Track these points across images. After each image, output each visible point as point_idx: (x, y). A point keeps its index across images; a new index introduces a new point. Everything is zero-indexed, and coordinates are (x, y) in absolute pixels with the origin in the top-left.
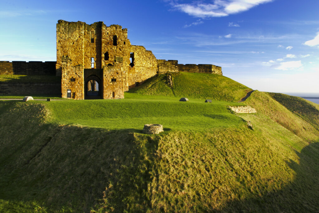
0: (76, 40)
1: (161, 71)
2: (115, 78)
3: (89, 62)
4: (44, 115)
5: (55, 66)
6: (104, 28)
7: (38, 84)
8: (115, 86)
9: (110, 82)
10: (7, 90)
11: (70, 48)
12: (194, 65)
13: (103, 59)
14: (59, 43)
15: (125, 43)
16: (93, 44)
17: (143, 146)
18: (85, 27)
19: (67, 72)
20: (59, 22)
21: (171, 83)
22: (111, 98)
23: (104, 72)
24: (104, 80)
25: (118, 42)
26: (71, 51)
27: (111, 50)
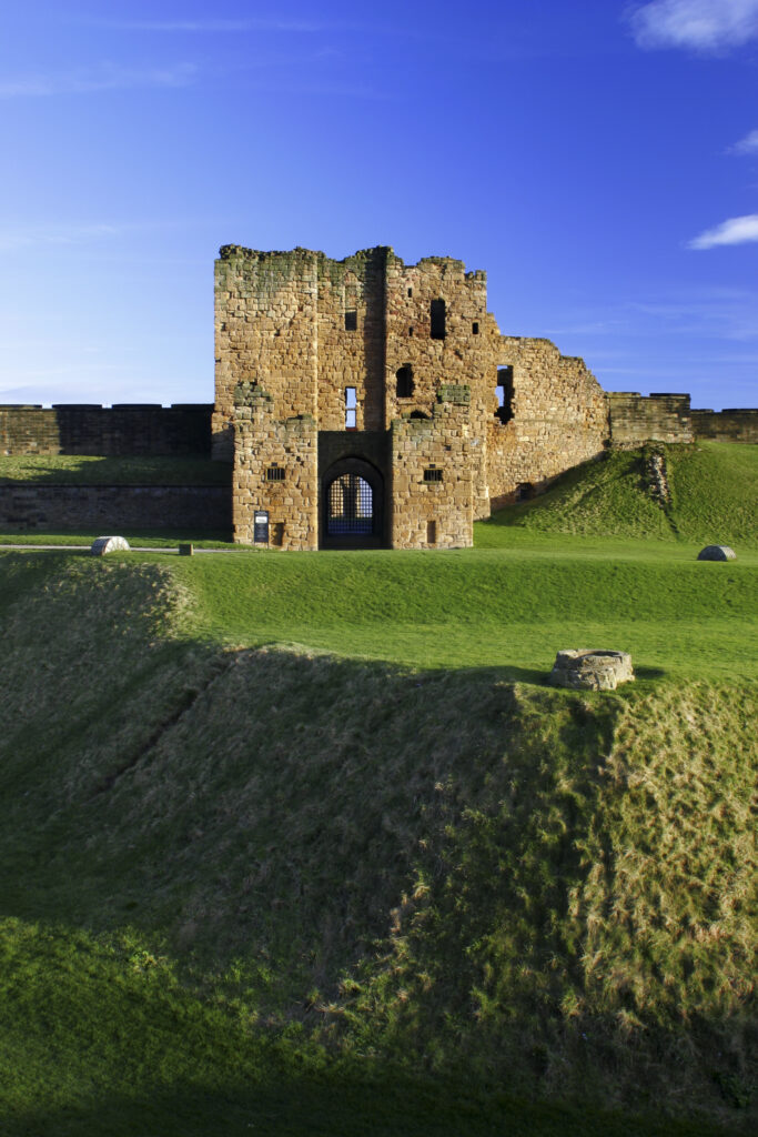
0: (288, 320)
1: (619, 437)
2: (439, 465)
3: (336, 404)
4: (170, 608)
5: (209, 421)
6: (393, 272)
7: (146, 490)
8: (440, 498)
9: (420, 483)
10: (32, 511)
11: (265, 350)
13: (391, 394)
14: (224, 333)
15: (475, 329)
16: (352, 333)
17: (551, 737)
18: (322, 270)
19: (256, 445)
20: (226, 252)
21: (662, 487)
22: (422, 543)
23: (394, 443)
24: (395, 473)
25: (448, 323)
26: (268, 363)
27: (424, 355)
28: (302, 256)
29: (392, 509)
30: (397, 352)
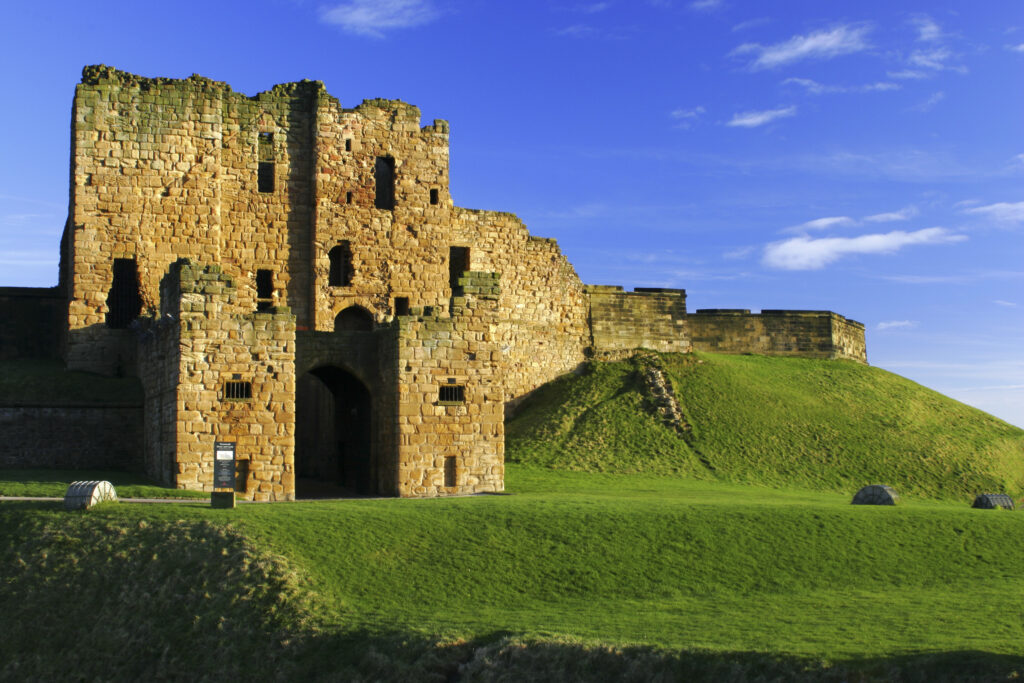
0: (181, 174)
1: (603, 343)
2: (460, 380)
3: (245, 293)
5: (65, 313)
6: (327, 116)
8: (462, 424)
9: (436, 404)
11: (148, 216)
12: (744, 315)
13: (323, 280)
14: (89, 188)
15: (434, 197)
16: (267, 196)
18: (228, 109)
19: (210, 349)
20: (93, 74)
21: (674, 409)
22: (438, 487)
23: (401, 350)
24: (402, 391)
25: (399, 188)
26: (152, 233)
27: (367, 230)
28: (203, 89)
29: (399, 439)
30: (331, 225)
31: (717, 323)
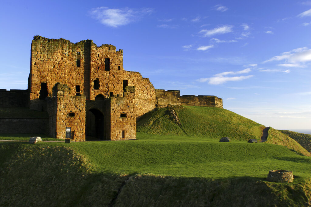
0: (58, 62)
1: (160, 103)
2: (125, 112)
3: (73, 91)
4: (81, 162)
5: (29, 96)
6: (93, 48)
7: (10, 120)
8: (126, 123)
9: (120, 118)
11: (50, 72)
12: (194, 96)
13: (92, 88)
14: (35, 65)
15: (119, 68)
16: (79, 68)
18: (69, 46)
19: (65, 105)
20: (36, 38)
21: (177, 119)
22: (120, 138)
23: (111, 105)
24: (111, 115)
25: (111, 66)
26: (51, 76)
27: (103, 76)
28: (63, 42)
29: (111, 126)
30: (94, 74)
31: (188, 99)
